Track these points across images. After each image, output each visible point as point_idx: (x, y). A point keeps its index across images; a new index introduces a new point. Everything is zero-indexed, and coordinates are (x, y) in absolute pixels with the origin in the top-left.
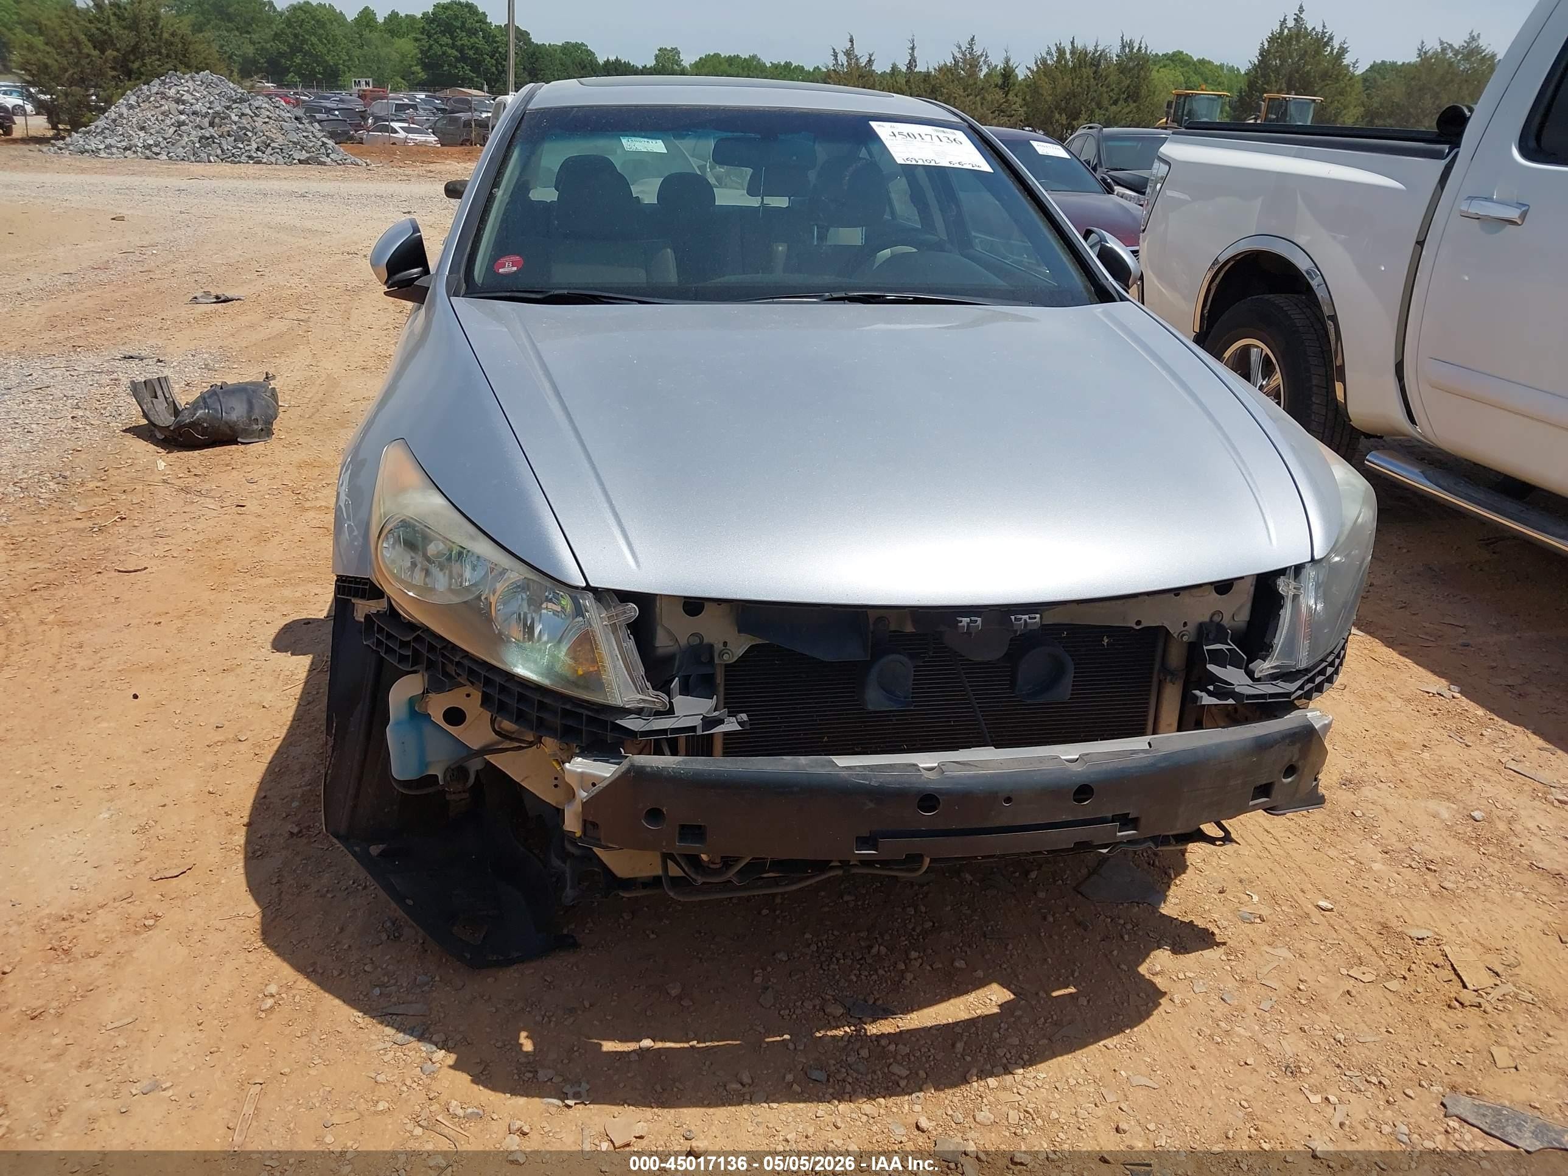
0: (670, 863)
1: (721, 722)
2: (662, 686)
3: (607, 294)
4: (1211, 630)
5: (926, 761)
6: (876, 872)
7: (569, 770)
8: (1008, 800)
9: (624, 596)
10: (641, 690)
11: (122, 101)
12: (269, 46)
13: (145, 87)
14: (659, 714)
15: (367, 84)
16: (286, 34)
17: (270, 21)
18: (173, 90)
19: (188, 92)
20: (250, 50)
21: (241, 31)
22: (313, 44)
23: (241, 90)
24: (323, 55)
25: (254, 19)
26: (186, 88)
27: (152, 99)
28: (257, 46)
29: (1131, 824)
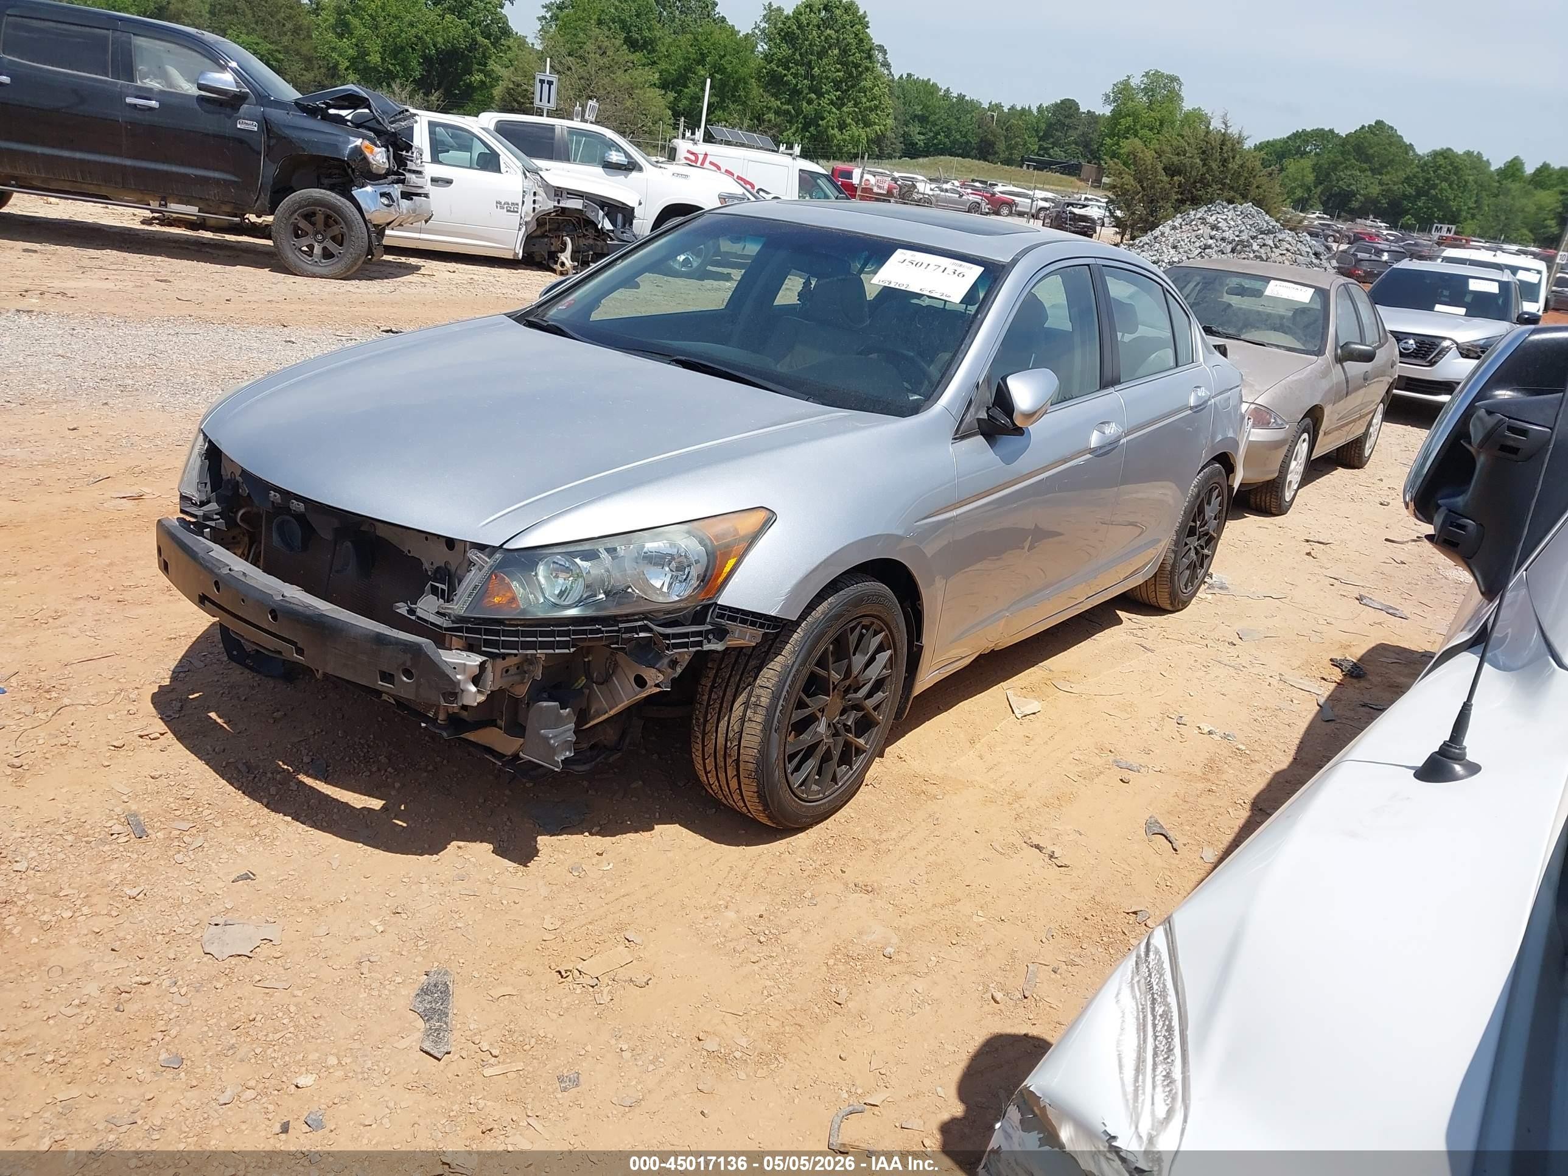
1: (212, 520)
8: (243, 600)
11: (1170, 222)
12: (1396, 188)
13: (1192, 213)
14: (195, 504)
15: (1449, 230)
16: (1418, 178)
17: (1407, 163)
18: (1214, 217)
19: (1225, 220)
20: (1375, 190)
21: (1374, 171)
22: (1441, 190)
23: (1274, 223)
24: (1448, 199)
25: (1391, 162)
26: (1225, 217)
27: (1194, 223)
28: (1384, 187)
29: (300, 651)
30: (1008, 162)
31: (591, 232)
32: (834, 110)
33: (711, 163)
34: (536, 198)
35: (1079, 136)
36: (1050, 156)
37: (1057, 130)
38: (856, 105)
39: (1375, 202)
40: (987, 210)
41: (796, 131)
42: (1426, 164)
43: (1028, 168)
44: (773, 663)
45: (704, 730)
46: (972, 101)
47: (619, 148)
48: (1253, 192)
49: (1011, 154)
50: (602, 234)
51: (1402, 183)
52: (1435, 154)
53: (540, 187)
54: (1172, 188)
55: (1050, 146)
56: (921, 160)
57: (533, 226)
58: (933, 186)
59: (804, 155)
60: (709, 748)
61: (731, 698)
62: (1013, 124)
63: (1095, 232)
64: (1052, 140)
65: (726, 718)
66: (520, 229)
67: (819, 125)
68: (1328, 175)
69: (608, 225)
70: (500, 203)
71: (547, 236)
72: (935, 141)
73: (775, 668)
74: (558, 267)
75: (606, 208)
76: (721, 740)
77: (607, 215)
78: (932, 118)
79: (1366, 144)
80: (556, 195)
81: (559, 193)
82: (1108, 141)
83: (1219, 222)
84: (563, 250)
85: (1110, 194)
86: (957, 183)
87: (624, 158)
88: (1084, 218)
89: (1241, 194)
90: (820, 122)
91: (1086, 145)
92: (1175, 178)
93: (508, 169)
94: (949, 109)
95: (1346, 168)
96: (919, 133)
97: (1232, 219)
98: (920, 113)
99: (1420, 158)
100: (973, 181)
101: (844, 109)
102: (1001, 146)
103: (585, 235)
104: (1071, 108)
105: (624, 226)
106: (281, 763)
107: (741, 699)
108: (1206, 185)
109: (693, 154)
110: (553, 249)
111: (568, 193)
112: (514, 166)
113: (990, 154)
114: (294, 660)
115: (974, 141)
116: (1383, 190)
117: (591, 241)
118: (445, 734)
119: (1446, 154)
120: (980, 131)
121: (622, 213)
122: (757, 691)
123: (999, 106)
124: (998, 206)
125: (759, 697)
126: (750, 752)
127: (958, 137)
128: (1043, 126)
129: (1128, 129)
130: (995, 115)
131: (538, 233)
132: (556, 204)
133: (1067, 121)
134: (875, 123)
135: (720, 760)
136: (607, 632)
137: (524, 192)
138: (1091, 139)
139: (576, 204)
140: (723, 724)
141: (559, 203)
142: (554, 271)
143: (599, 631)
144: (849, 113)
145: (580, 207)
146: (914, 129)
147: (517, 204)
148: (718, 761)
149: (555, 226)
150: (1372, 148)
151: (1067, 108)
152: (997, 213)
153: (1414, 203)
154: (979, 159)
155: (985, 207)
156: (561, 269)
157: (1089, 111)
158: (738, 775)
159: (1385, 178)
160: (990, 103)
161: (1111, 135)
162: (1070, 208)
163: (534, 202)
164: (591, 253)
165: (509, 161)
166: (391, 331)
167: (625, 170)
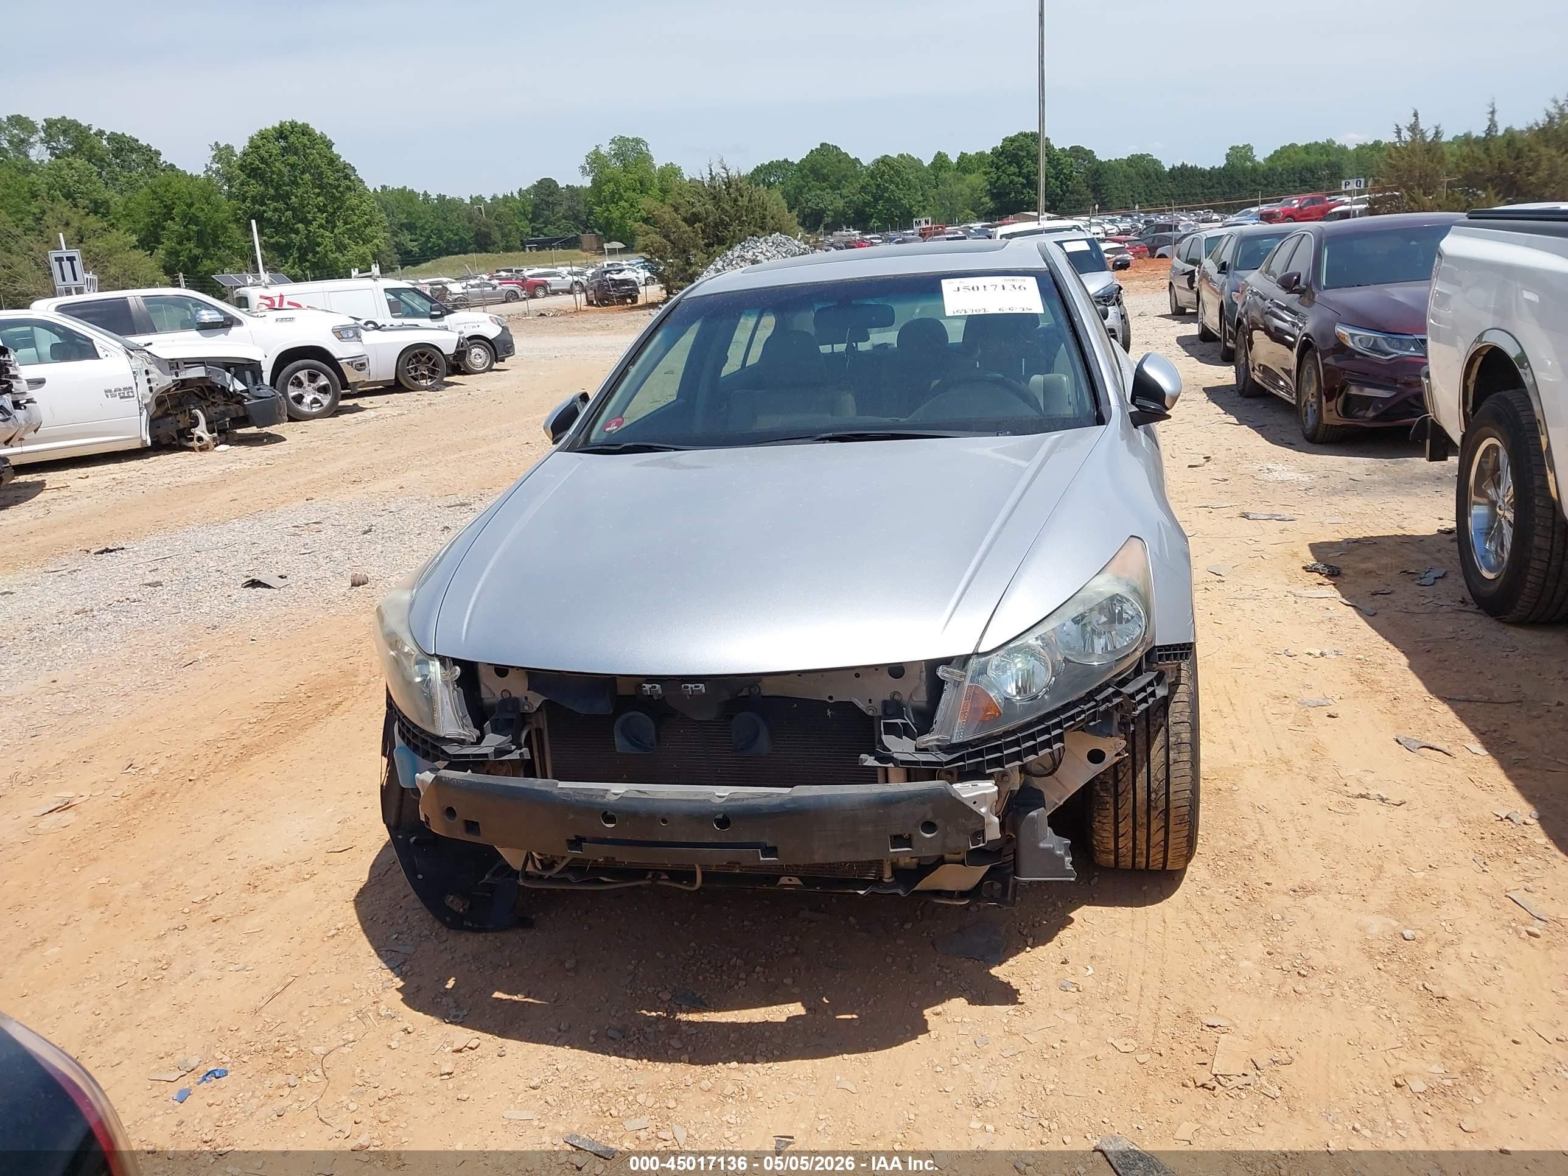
0: (530, 862)
1: (511, 752)
2: (478, 725)
3: (656, 445)
4: (893, 707)
5: (618, 789)
6: (682, 887)
7: (418, 779)
8: (664, 821)
9: (456, 662)
10: (464, 726)
11: (711, 266)
12: (856, 198)
13: (729, 253)
14: (472, 744)
15: (927, 222)
16: (871, 186)
17: (857, 176)
18: (750, 253)
19: (762, 252)
20: (840, 204)
21: (833, 188)
22: (892, 191)
23: (804, 246)
24: (900, 199)
25: (845, 177)
26: (760, 250)
27: (734, 262)
28: (846, 200)
29: (770, 851)
30: (508, 249)
31: (219, 399)
32: (327, 234)
33: (289, 303)
34: (150, 376)
35: (566, 210)
36: (545, 235)
37: (543, 209)
38: (346, 223)
39: (844, 214)
40: (524, 296)
41: (294, 263)
42: (872, 172)
43: (531, 250)
44: (1177, 695)
45: (1116, 790)
46: (453, 199)
47: (209, 307)
48: (771, 223)
49: (508, 242)
50: (235, 398)
51: (860, 193)
52: (877, 162)
53: (150, 364)
54: (696, 236)
55: (543, 225)
56: (424, 266)
57: (153, 408)
58: (464, 285)
59: (385, 271)
60: (1126, 809)
61: (1144, 748)
62: (502, 214)
63: (639, 293)
64: (542, 220)
65: (1145, 770)
66: (141, 414)
67: (318, 253)
68: (796, 199)
69: (239, 386)
70: (110, 391)
71: (170, 415)
72: (429, 245)
73: (1182, 699)
74: (195, 444)
75: (232, 369)
76: (1141, 795)
77: (235, 376)
78: (419, 224)
79: (819, 166)
80: (172, 368)
81: (174, 365)
82: (598, 209)
83: (757, 256)
84: (196, 424)
85: (643, 254)
86: (486, 277)
87: (218, 316)
88: (625, 282)
89: (761, 228)
90: (318, 249)
91: (576, 218)
92: (696, 226)
93: (106, 353)
94: (433, 211)
95: (809, 190)
96: (411, 241)
97: (767, 251)
98: (405, 221)
99: (867, 168)
100: (498, 271)
101: (336, 231)
102: (496, 235)
103: (213, 403)
104: (549, 187)
105: (255, 383)
106: (644, 1012)
107: (1159, 741)
108: (726, 226)
109: (267, 298)
110: (181, 426)
111: (185, 363)
112: (115, 349)
113: (490, 245)
114: (763, 864)
115: (468, 236)
116: (846, 203)
117: (222, 408)
118: (901, 892)
119: (885, 161)
120: (473, 225)
121: (246, 368)
122: (1173, 730)
123: (480, 199)
124: (534, 289)
125: (1178, 734)
126: (1181, 795)
127: (452, 236)
128: (530, 209)
129: (613, 194)
130: (482, 207)
131: (159, 413)
132: (174, 377)
133: (550, 199)
134: (374, 237)
135: (1142, 819)
136: (1089, 709)
137: (134, 373)
138: (579, 211)
139: (198, 372)
140: (1142, 778)
141: (177, 376)
142: (192, 449)
143: (1083, 712)
144: (343, 233)
145: (203, 375)
146: (405, 238)
147: (131, 388)
148: (1138, 818)
149: (175, 402)
150: (825, 168)
151: (546, 187)
152: (533, 296)
153: (874, 207)
154: (481, 252)
155: (522, 294)
156: (199, 444)
157: (567, 186)
158: (1166, 827)
159: (845, 191)
160: (471, 197)
161: (599, 204)
162: (608, 276)
163: (149, 381)
164: (228, 419)
165: (106, 344)
166: (107, 550)
167: (223, 327)
